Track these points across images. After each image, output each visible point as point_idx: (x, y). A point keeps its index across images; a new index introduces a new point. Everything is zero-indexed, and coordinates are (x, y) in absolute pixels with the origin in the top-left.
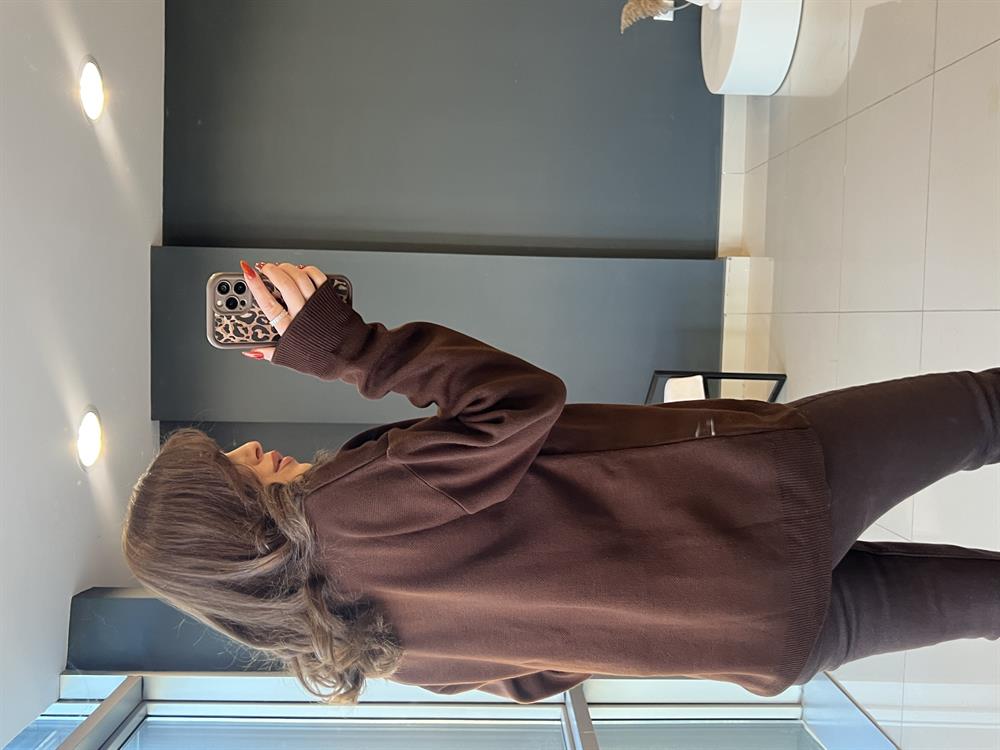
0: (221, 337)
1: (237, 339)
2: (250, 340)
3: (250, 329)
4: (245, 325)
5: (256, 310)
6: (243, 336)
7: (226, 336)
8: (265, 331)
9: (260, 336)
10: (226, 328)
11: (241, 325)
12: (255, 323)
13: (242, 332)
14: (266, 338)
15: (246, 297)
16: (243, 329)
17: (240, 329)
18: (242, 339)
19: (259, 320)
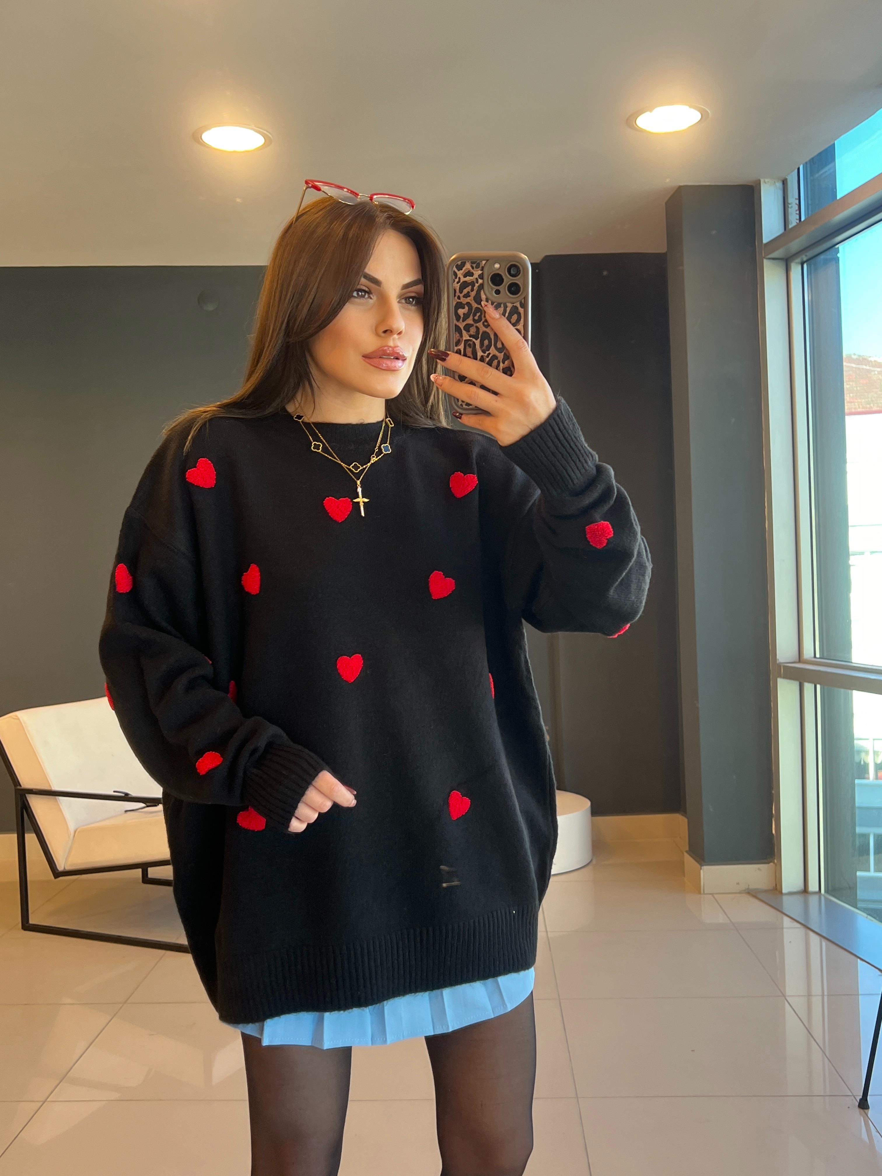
0: (460, 268)
1: (457, 286)
2: (456, 300)
4: (473, 294)
7: (460, 274)
8: (466, 316)
9: (461, 312)
10: (469, 274)
11: (472, 290)
12: (475, 305)
13: (465, 291)
14: (458, 317)
15: (505, 295)
16: (468, 292)
17: (468, 289)
18: (458, 291)
19: (478, 310)
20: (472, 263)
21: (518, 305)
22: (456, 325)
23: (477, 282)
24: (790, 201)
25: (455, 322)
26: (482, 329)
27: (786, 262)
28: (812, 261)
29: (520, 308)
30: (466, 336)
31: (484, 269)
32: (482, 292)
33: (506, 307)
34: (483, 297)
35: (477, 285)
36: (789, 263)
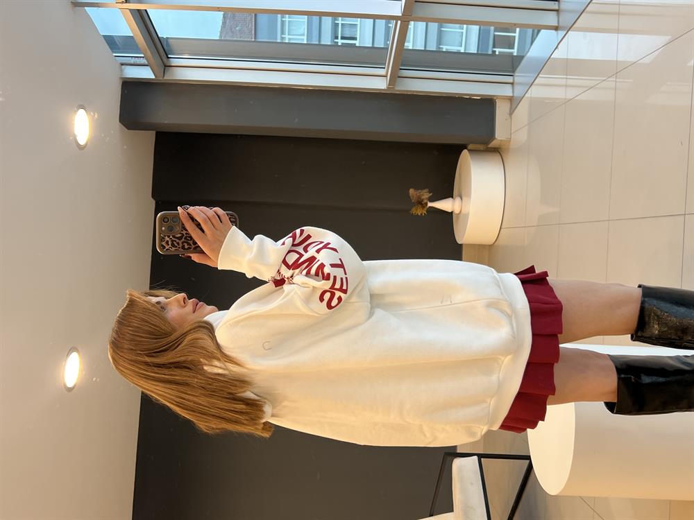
23: (171, 238)
28: (167, 53)
32: (177, 236)
34: (179, 235)
35: (173, 239)
36: (168, 65)
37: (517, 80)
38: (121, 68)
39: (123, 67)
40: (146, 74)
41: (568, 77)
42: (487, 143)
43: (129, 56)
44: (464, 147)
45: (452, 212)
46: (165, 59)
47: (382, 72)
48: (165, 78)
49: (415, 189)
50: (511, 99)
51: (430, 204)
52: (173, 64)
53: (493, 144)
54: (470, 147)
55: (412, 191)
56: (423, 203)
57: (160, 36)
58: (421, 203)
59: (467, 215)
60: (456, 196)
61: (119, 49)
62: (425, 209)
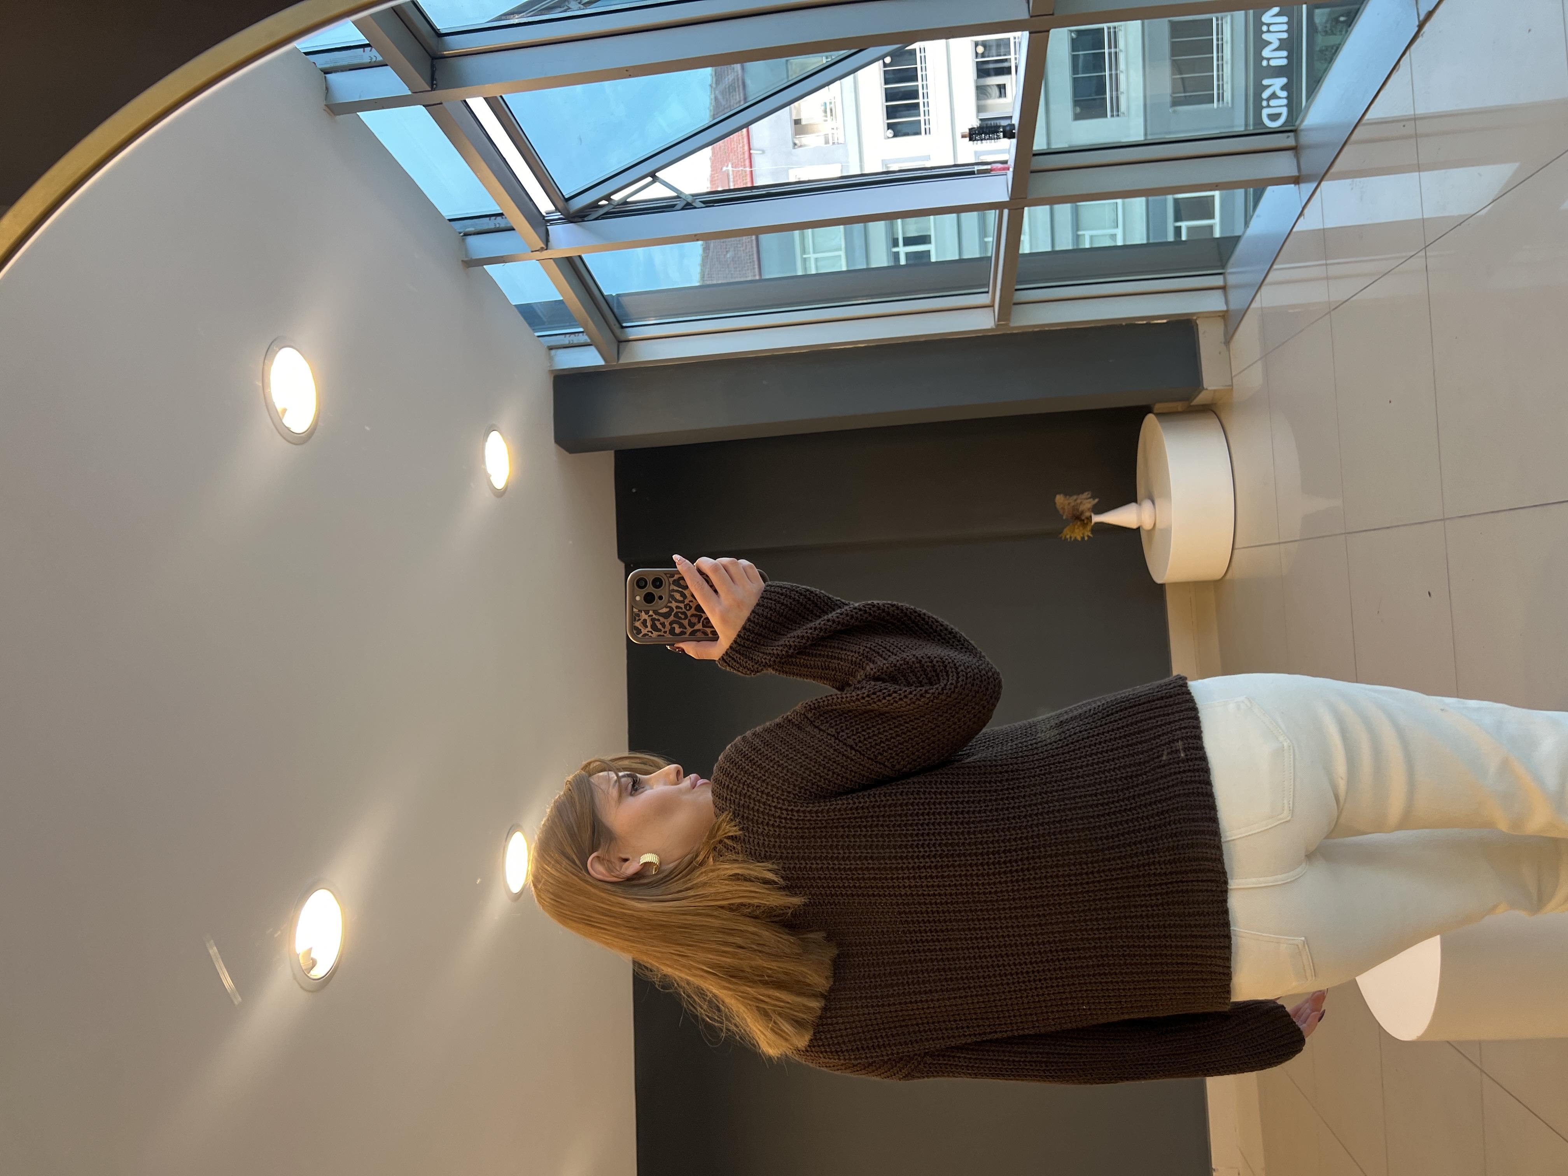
0: (639, 631)
1: (655, 634)
2: (668, 635)
3: (667, 624)
4: (662, 619)
5: (674, 605)
6: (660, 630)
7: (644, 631)
8: (682, 626)
9: (678, 630)
10: (644, 623)
11: (659, 620)
12: (672, 618)
13: (660, 626)
14: (683, 633)
15: (663, 591)
16: (661, 624)
17: (657, 623)
18: (659, 633)
19: (676, 615)
20: (635, 620)
21: (671, 580)
22: (691, 634)
23: (652, 616)
24: (567, 342)
25: (687, 636)
26: (693, 611)
27: (621, 342)
28: (620, 318)
29: (675, 578)
30: (699, 626)
31: (640, 609)
32: (660, 611)
33: (673, 591)
34: (665, 610)
35: (654, 616)
36: (623, 338)
37: (1232, 280)
38: (549, 354)
39: (553, 352)
40: (590, 358)
41: (1328, 262)
42: (1188, 398)
43: (560, 333)
44: (1146, 410)
45: (1138, 529)
46: (618, 331)
47: (984, 299)
48: (621, 361)
49: (1066, 495)
50: (1224, 316)
51: (1097, 519)
52: (631, 337)
53: (1201, 398)
54: (1158, 407)
55: (1060, 499)
56: (1083, 518)
57: (605, 293)
58: (1079, 518)
59: (1167, 531)
60: (1142, 500)
61: (544, 323)
62: (1089, 528)
